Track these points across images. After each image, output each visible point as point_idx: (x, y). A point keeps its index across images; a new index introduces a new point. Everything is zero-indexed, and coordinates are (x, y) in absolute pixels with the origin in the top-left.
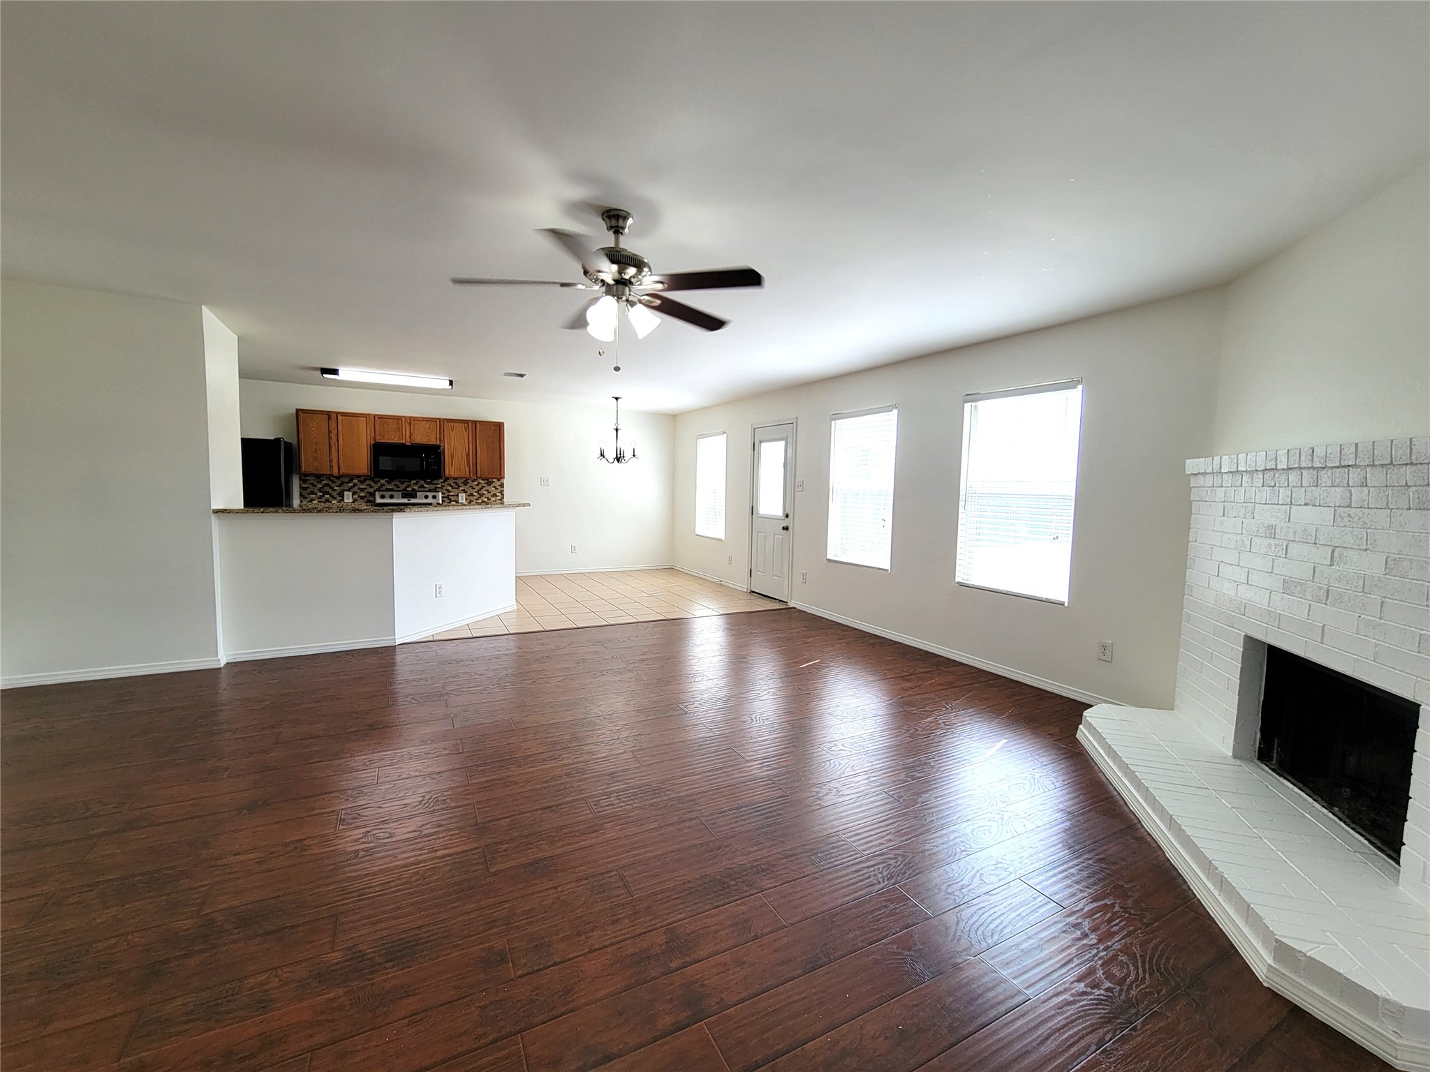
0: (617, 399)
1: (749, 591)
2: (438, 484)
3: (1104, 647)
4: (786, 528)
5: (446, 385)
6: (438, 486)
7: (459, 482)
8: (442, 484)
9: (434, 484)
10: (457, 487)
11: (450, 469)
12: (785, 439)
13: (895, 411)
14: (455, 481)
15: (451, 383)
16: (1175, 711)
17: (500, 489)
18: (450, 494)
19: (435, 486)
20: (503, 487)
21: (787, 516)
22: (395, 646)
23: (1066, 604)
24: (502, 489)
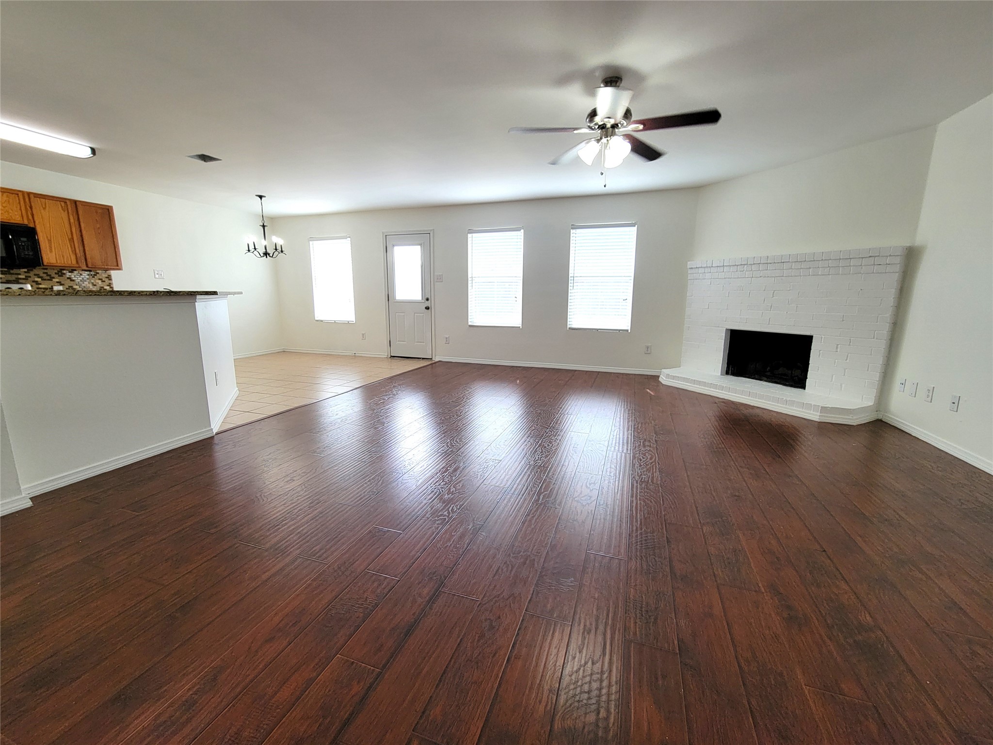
0: (261, 197)
1: (390, 356)
2: (20, 274)
3: (648, 348)
4: (427, 308)
5: (87, 153)
6: (20, 277)
7: (52, 273)
8: (27, 274)
9: (13, 274)
10: (49, 278)
11: (49, 256)
12: (421, 245)
13: (522, 231)
14: (45, 271)
15: (93, 151)
16: (681, 367)
17: (107, 280)
18: (40, 286)
19: (16, 276)
20: (110, 279)
21: (427, 300)
22: (212, 437)
23: (629, 331)
24: (110, 282)
